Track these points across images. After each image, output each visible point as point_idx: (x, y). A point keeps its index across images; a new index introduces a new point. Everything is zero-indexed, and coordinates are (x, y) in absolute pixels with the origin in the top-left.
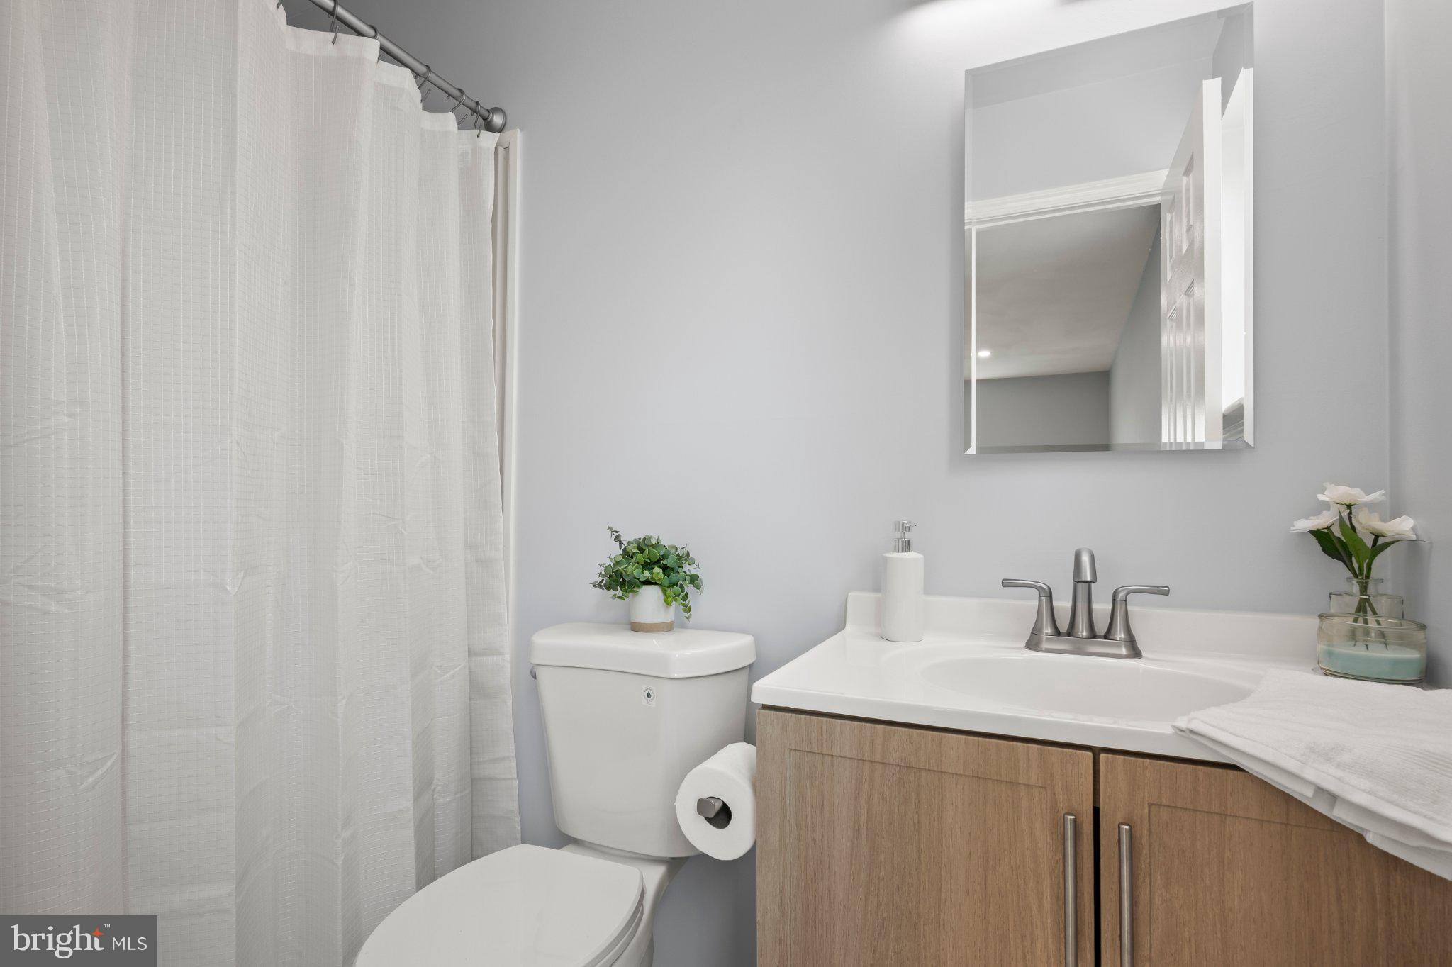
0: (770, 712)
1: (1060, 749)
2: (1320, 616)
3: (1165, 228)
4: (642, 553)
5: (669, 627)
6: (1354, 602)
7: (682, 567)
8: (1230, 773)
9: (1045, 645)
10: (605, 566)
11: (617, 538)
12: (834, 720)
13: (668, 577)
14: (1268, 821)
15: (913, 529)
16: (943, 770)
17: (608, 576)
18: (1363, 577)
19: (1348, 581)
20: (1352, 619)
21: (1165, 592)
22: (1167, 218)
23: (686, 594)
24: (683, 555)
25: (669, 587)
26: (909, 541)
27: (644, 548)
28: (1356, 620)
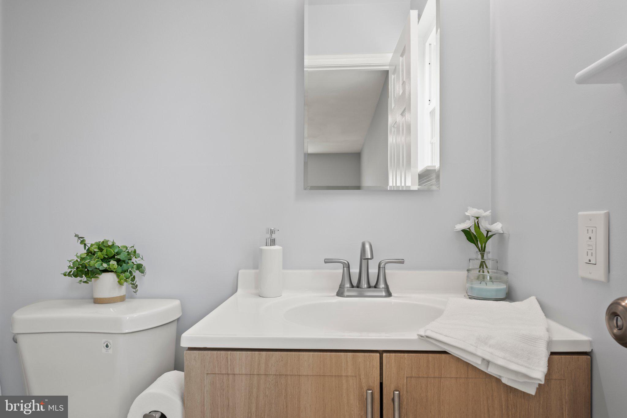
0: (193, 352)
1: (363, 354)
2: (468, 270)
3: (391, 82)
4: (101, 252)
5: (122, 299)
6: (478, 263)
7: (131, 260)
8: (443, 356)
9: (346, 294)
10: (73, 261)
11: (83, 242)
12: (235, 352)
13: (121, 266)
14: (459, 378)
15: (276, 232)
16: (300, 374)
17: (76, 268)
18: (482, 250)
19: (477, 253)
20: (478, 271)
21: (402, 262)
22: (392, 77)
23: (134, 277)
24: (131, 252)
25: (122, 273)
26: (274, 239)
27: (103, 248)
28: (479, 272)
